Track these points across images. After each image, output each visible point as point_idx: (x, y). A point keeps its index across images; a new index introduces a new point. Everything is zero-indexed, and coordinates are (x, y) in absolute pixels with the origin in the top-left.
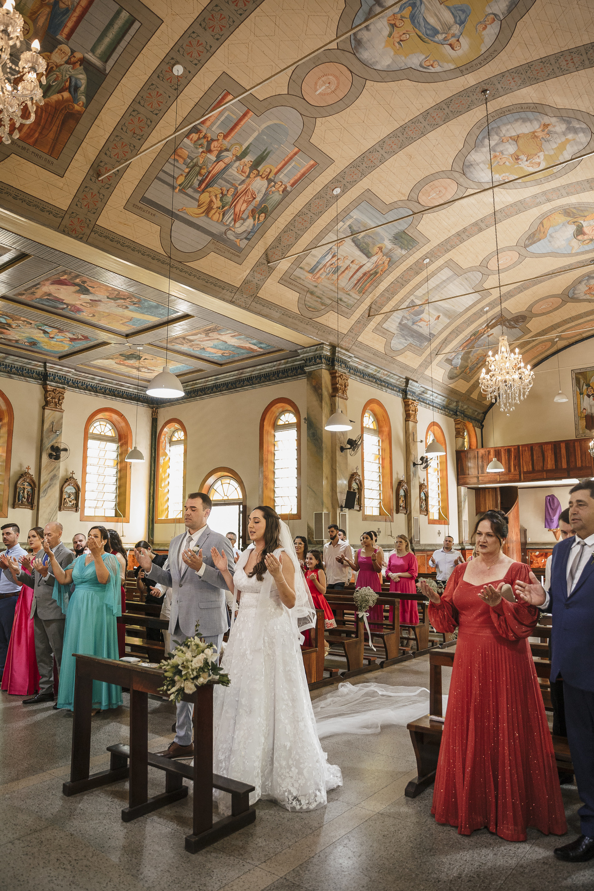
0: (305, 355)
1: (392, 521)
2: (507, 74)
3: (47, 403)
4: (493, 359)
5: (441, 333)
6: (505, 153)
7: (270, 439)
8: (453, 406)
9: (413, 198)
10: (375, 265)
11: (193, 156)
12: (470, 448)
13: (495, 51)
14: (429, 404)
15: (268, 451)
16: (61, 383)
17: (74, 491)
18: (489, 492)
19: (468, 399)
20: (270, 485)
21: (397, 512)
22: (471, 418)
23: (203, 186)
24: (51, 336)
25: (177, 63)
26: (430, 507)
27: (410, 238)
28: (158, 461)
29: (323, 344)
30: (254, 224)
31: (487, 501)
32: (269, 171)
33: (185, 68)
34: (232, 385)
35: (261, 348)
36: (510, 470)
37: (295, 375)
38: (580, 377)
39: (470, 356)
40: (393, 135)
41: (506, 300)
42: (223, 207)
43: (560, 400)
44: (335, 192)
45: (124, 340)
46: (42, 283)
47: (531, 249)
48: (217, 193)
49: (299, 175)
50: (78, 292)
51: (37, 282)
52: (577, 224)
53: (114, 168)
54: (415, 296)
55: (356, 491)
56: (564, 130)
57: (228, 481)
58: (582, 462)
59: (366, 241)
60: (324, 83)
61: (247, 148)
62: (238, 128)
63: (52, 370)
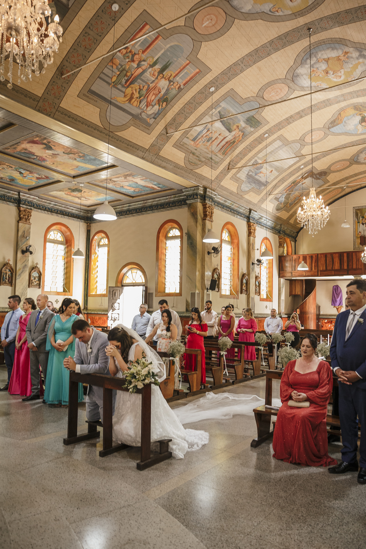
0: (187, 193)
1: (238, 298)
2: (324, 19)
3: (20, 219)
4: (306, 202)
5: (272, 181)
6: (319, 69)
7: (163, 245)
8: (278, 227)
9: (260, 95)
10: (233, 137)
11: (123, 63)
12: (287, 254)
13: (318, 4)
14: (263, 226)
15: (162, 253)
16: (30, 206)
17: (38, 275)
18: (298, 282)
19: (288, 224)
20: (163, 274)
21: (241, 293)
22: (289, 236)
23: (128, 84)
24: (24, 176)
25: (115, 2)
26: (261, 290)
27: (257, 121)
28: (91, 257)
29: (199, 186)
30: (159, 109)
31: (297, 288)
32: (170, 75)
33: (120, 6)
34: (139, 210)
35: (159, 187)
36: (311, 269)
37: (180, 205)
38: (358, 212)
39: (291, 196)
40: (250, 55)
41: (314, 162)
42: (140, 97)
43: (345, 226)
44: (211, 90)
45: (71, 179)
46: (22, 142)
47: (332, 130)
48: (137, 88)
49: (189, 79)
50: (44, 148)
51: (19, 141)
52: (361, 115)
53: (72, 71)
54: (258, 157)
55: (217, 279)
56: (357, 56)
57: (135, 271)
58: (356, 265)
59: (229, 121)
60: (208, 19)
61: (157, 60)
62: (152, 46)
63: (23, 197)
